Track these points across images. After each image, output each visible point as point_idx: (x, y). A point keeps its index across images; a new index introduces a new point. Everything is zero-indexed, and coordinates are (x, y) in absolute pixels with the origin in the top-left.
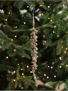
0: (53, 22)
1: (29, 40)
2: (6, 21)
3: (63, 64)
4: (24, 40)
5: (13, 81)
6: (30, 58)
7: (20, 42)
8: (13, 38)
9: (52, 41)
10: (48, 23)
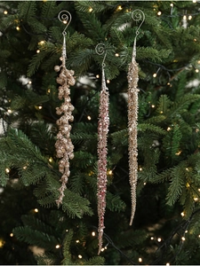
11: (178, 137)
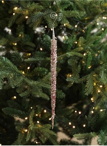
0: (82, 48)
1: (47, 74)
2: (14, 46)
3: (96, 108)
4: (40, 74)
5: (24, 132)
6: (49, 99)
7: (35, 76)
8: (24, 69)
9: (80, 75)
10: (74, 48)
11: (90, 59)
